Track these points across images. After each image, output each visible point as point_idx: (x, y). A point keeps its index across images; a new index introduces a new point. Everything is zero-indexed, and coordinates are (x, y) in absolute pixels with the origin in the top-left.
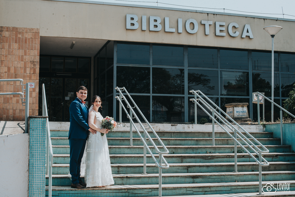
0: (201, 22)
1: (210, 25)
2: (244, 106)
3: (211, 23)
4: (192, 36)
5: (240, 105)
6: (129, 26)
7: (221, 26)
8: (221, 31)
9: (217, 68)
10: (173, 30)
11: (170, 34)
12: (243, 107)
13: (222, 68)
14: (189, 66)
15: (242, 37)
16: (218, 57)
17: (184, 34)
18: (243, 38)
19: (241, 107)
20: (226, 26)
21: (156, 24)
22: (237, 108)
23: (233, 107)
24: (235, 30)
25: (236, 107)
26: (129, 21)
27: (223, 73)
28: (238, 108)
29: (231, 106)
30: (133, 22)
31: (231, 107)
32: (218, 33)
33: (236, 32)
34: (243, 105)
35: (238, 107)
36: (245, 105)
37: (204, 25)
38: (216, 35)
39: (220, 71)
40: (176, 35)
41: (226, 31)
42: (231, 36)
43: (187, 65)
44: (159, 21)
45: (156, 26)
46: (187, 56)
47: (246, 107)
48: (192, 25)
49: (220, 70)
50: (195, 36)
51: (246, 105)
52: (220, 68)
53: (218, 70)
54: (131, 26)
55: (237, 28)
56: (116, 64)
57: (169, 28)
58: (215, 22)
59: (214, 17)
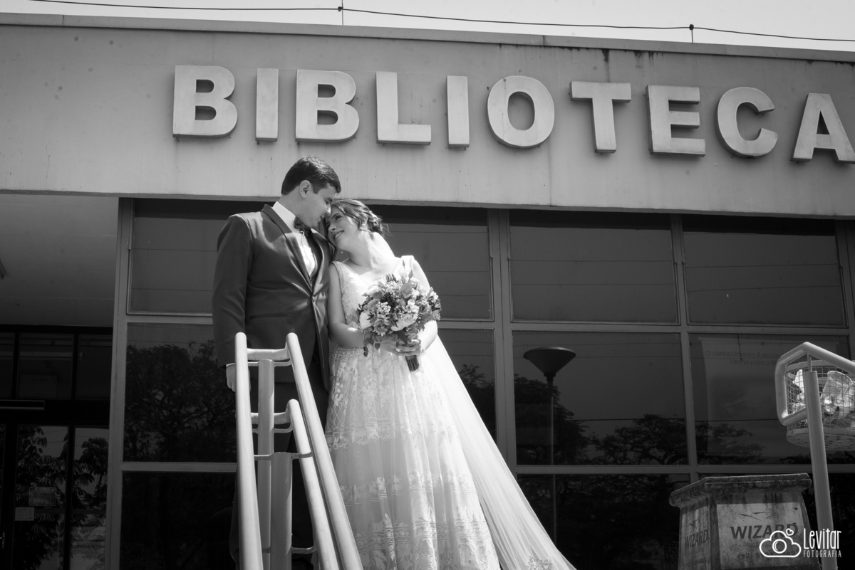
0: (570, 94)
1: (617, 104)
2: (785, 495)
3: (624, 91)
4: (522, 159)
5: (755, 486)
6: (186, 123)
7: (675, 105)
8: (677, 130)
9: (674, 320)
10: (421, 133)
11: (406, 156)
12: (776, 500)
13: (699, 322)
14: (517, 317)
15: (796, 156)
16: (675, 264)
17: (481, 154)
18: (800, 162)
19: (766, 501)
20: (704, 107)
21: (327, 104)
22: (733, 506)
23: (713, 505)
24: (752, 124)
25: (728, 499)
26: (187, 99)
27: (708, 345)
28: (741, 506)
29: (700, 495)
30: (206, 100)
31: (701, 505)
32: (663, 139)
33: (759, 131)
34: (774, 487)
35: (744, 502)
36: (786, 486)
37: (588, 103)
38: (655, 149)
39: (693, 335)
40: (435, 159)
41: (706, 130)
42: (734, 155)
43: (508, 312)
44: (345, 91)
45: (327, 117)
46: (505, 264)
47: (795, 500)
48: (521, 104)
49: (693, 329)
50: (539, 159)
51: (793, 485)
52: (691, 322)
53: (679, 333)
54: (196, 118)
55: (764, 113)
56: (127, 314)
57: (400, 122)
58: (647, 88)
59: (639, 67)
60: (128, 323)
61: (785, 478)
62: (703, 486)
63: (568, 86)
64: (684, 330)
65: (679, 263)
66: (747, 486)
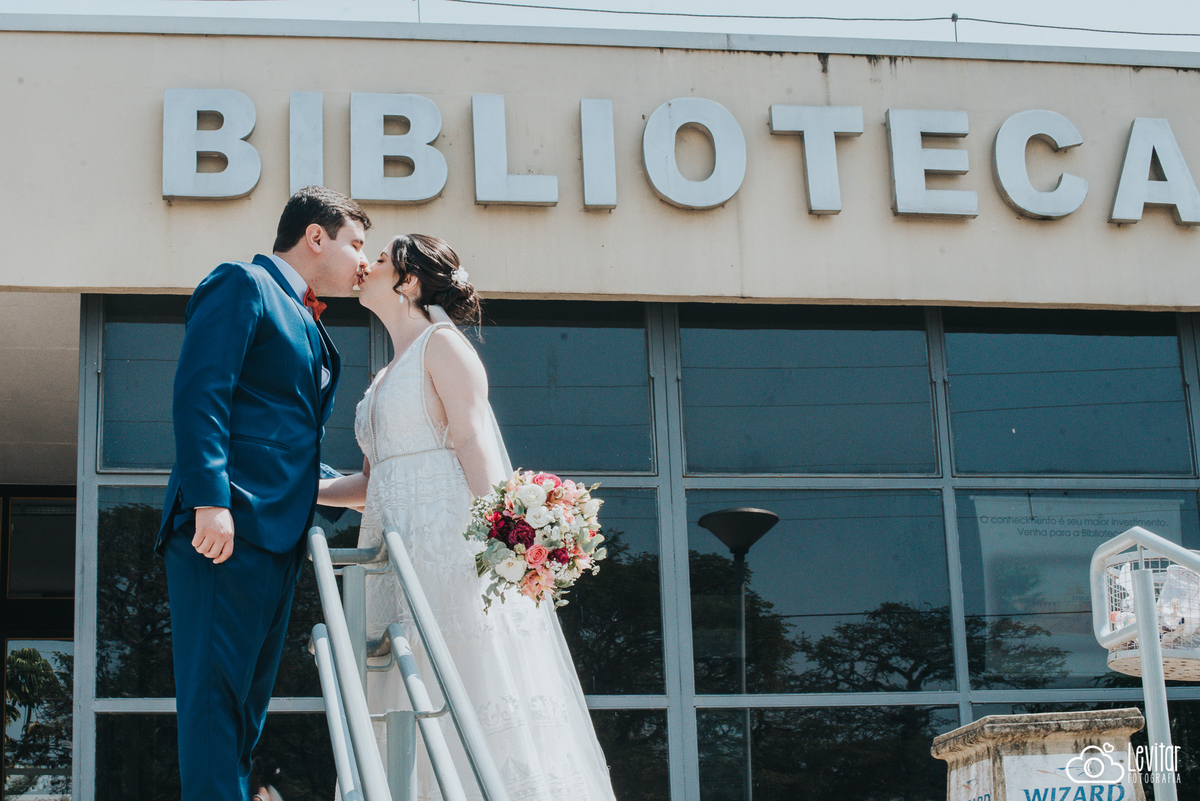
0: (770, 124)
1: (841, 138)
2: (1105, 740)
3: (851, 120)
4: (696, 226)
5: (1059, 731)
6: (185, 179)
7: (928, 137)
8: (934, 178)
9: (931, 467)
10: (542, 188)
11: (520, 223)
13: (972, 472)
14: (693, 468)
15: (1117, 215)
16: (933, 383)
17: (635, 218)
18: (1121, 224)
19: (1076, 750)
20: (976, 143)
21: (398, 146)
24: (1050, 166)
25: (1019, 748)
26: (184, 140)
27: (983, 506)
29: (978, 742)
30: (213, 141)
31: (979, 758)
32: (914, 195)
33: (1061, 178)
34: (1088, 729)
35: (1043, 752)
37: (798, 136)
38: (901, 209)
39: (961, 493)
40: (566, 221)
41: (978, 177)
42: (1021, 214)
43: (679, 460)
44: (426, 124)
45: (399, 164)
46: (673, 388)
48: (694, 141)
49: (961, 483)
52: (959, 471)
53: (941, 490)
54: (198, 171)
55: (1066, 150)
56: (97, 473)
57: (510, 172)
58: (887, 114)
59: (875, 81)
60: (100, 487)
61: (1104, 717)
62: (983, 729)
63: (767, 112)
64: (948, 484)
65: (940, 382)
66: (1047, 728)
